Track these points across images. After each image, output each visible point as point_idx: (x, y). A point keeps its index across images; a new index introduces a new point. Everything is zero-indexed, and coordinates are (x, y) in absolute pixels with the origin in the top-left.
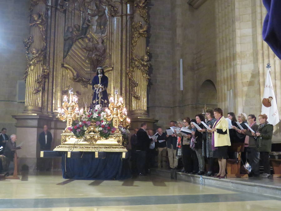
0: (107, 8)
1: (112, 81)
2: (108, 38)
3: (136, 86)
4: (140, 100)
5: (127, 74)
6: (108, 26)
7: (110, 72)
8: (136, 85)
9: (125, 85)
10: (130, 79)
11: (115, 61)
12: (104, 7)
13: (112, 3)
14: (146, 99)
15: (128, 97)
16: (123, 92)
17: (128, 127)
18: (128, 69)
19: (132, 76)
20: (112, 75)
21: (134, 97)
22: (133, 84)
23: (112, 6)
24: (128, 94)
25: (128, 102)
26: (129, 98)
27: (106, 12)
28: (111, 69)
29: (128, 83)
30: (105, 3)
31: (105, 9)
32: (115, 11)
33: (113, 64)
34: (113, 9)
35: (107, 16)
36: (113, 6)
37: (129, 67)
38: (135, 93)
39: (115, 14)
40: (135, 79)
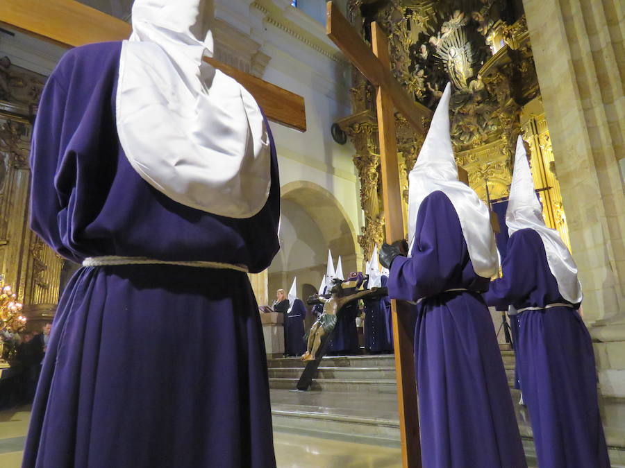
0: (7, 156)
1: (5, 261)
2: (5, 197)
3: (43, 270)
4: (48, 290)
5: (30, 251)
6: (7, 182)
7: (3, 247)
8: (44, 268)
9: (26, 267)
10: (34, 259)
11: (12, 233)
12: (3, 154)
13: (17, 150)
14: (58, 289)
15: (29, 285)
16: (21, 277)
17: (22, 330)
18: (33, 245)
19: (38, 256)
20: (6, 251)
21: (39, 285)
22: (38, 267)
23: (16, 154)
24: (29, 280)
25: (28, 292)
26: (31, 287)
27: (6, 160)
28: (5, 243)
29: (31, 265)
30: (4, 147)
31: (5, 157)
32: (20, 161)
33: (9, 236)
34: (18, 158)
35: (7, 167)
36: (18, 153)
37: (36, 242)
38: (41, 279)
39: (20, 166)
40: (42, 260)
